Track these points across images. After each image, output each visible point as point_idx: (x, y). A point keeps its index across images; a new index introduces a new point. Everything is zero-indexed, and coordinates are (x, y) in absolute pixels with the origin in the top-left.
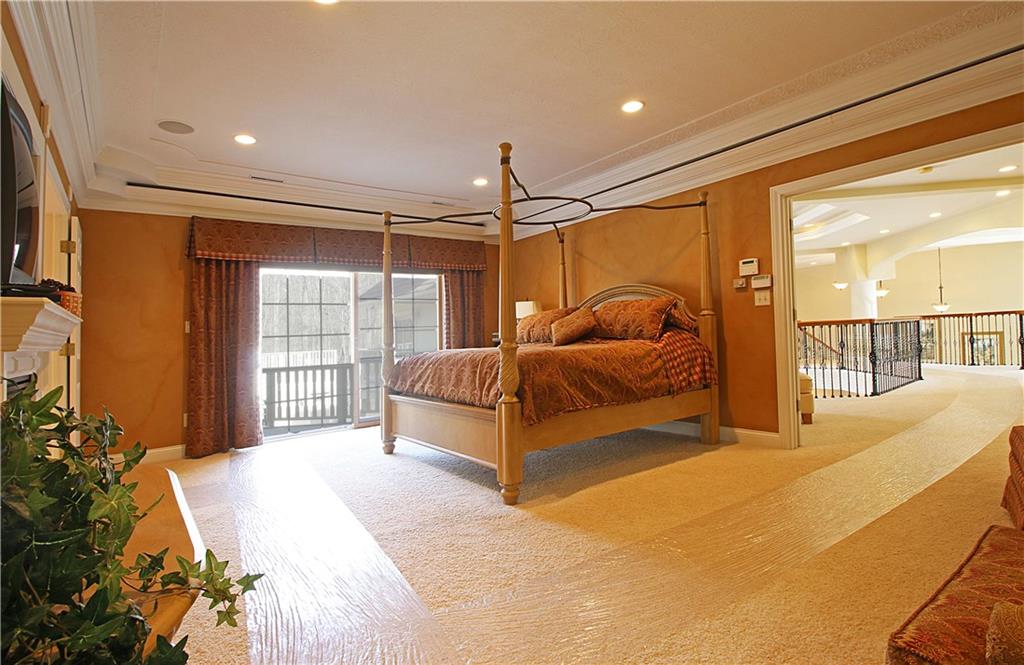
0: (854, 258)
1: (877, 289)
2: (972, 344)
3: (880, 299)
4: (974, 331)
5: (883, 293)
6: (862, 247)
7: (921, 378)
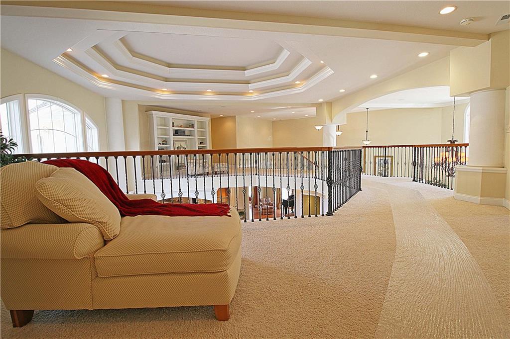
0: (325, 109)
1: (337, 131)
2: (385, 164)
3: (337, 136)
4: (387, 155)
5: (339, 133)
6: (330, 104)
7: (360, 190)
